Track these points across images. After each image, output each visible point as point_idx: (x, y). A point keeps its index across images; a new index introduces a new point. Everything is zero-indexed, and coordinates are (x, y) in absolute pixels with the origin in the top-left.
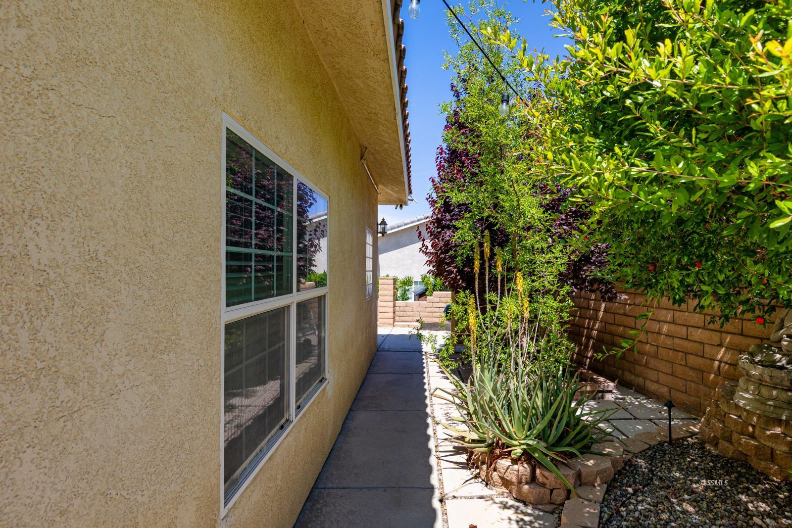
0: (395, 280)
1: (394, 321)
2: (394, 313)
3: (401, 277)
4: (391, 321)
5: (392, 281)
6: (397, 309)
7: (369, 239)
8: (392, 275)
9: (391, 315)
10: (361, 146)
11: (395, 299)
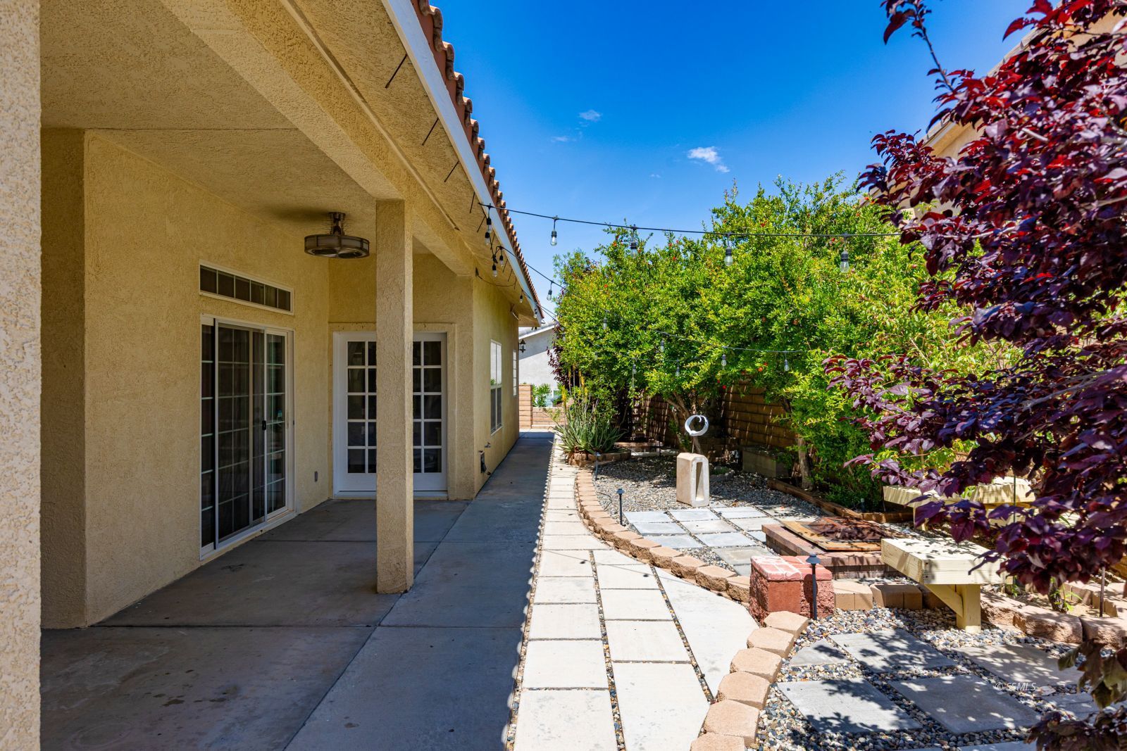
0: (532, 387)
1: (532, 424)
2: (532, 416)
3: (538, 385)
4: (529, 423)
5: (529, 388)
6: (534, 414)
7: (515, 354)
8: (528, 383)
9: (529, 418)
10: (511, 304)
11: (533, 405)
